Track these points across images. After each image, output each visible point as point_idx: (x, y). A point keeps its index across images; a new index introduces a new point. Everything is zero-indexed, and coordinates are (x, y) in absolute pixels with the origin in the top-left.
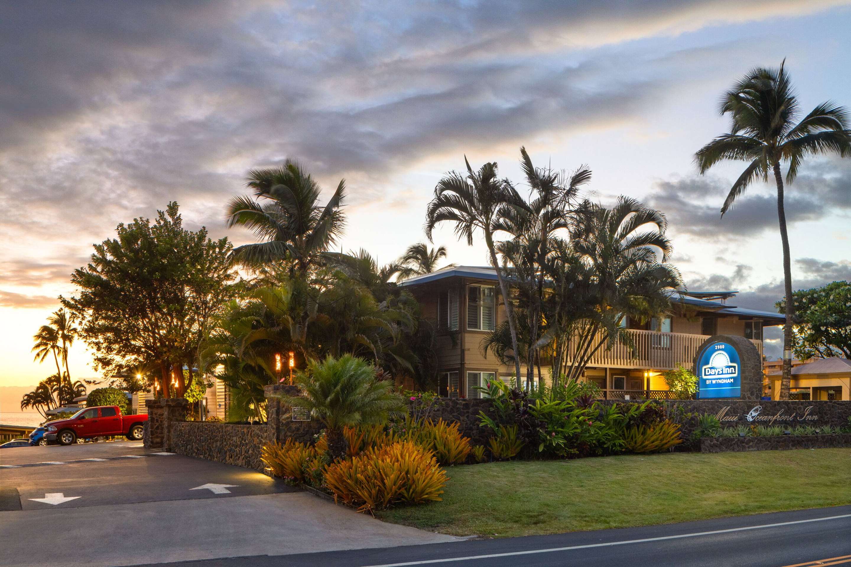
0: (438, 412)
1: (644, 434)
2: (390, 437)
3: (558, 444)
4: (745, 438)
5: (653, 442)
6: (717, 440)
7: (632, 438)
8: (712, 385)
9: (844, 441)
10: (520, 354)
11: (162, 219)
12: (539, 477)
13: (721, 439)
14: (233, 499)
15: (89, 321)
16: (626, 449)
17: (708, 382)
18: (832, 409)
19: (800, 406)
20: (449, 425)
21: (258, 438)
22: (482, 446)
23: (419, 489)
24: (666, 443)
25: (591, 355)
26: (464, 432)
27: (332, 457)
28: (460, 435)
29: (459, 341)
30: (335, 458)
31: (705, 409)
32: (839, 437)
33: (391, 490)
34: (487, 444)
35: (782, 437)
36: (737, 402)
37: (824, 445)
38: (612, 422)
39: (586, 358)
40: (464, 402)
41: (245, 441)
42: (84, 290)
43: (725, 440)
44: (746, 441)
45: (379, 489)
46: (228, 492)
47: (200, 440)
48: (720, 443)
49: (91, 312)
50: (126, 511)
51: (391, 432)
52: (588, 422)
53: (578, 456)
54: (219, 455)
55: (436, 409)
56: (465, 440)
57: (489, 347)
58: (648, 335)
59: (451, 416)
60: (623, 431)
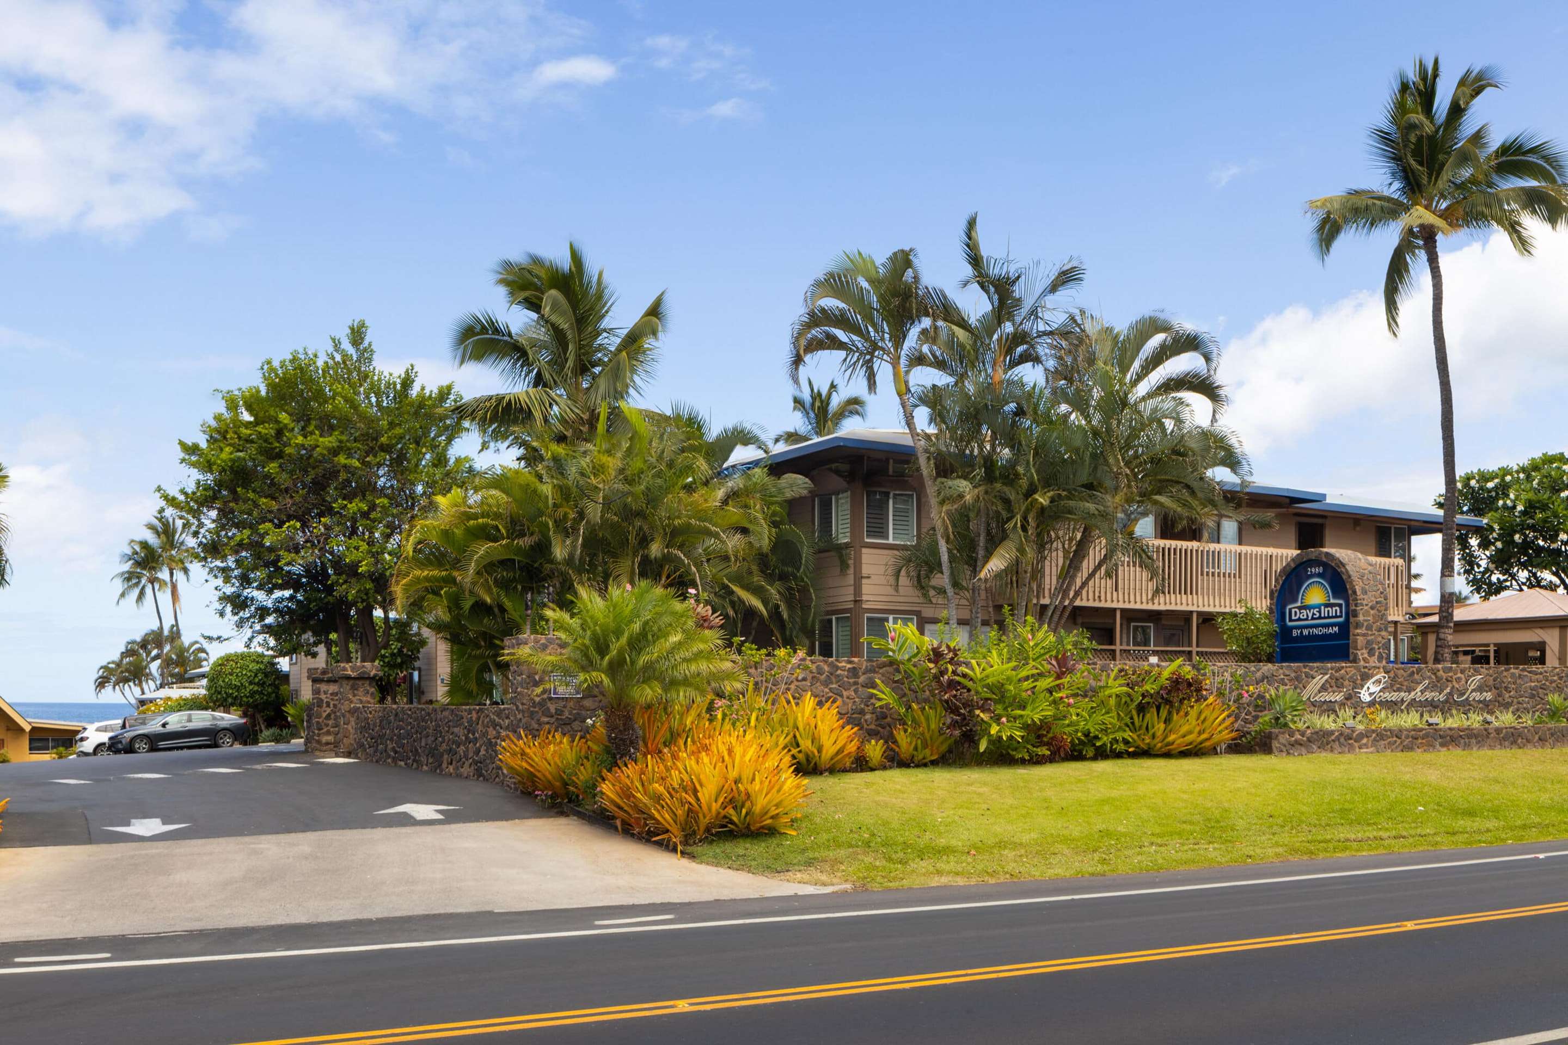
0: (804, 683)
1: (1167, 721)
2: (718, 724)
3: (1011, 738)
4: (1353, 731)
5: (1184, 736)
6: (1303, 734)
7: (1147, 728)
8: (1302, 638)
9: (1537, 737)
10: (956, 584)
11: (337, 351)
12: (975, 792)
13: (1309, 731)
14: (447, 827)
15: (209, 531)
16: (1137, 747)
17: (1295, 633)
18: (1518, 681)
19: (1459, 675)
20: (820, 704)
21: (494, 729)
22: (882, 741)
23: (757, 809)
24: (1207, 740)
25: (1082, 587)
26: (850, 718)
27: (614, 756)
28: (841, 722)
29: (851, 562)
30: (621, 758)
31: (1283, 679)
32: (1529, 731)
33: (710, 809)
34: (890, 739)
35: (1421, 730)
36: (1343, 667)
37: (1501, 744)
38: (1112, 702)
39: (1072, 594)
40: (849, 666)
41: (473, 734)
42: (201, 477)
43: (1317, 733)
44: (1355, 735)
45: (689, 808)
46: (440, 817)
47: (399, 736)
48: (1308, 738)
49: (213, 514)
50: (266, 846)
51: (720, 716)
52: (1066, 700)
53: (1051, 760)
54: (431, 760)
55: (800, 678)
56: (849, 731)
57: (903, 572)
58: (1191, 551)
59: (827, 690)
60: (1132, 718)
